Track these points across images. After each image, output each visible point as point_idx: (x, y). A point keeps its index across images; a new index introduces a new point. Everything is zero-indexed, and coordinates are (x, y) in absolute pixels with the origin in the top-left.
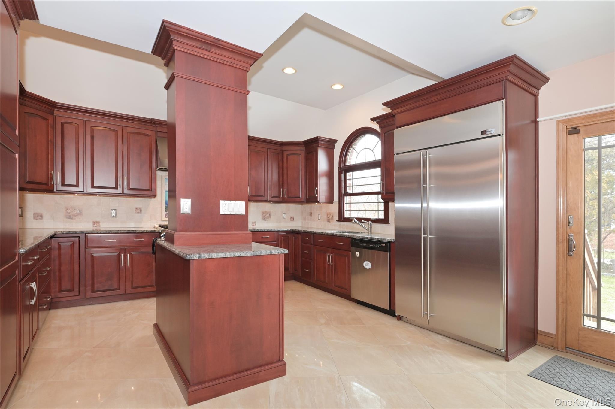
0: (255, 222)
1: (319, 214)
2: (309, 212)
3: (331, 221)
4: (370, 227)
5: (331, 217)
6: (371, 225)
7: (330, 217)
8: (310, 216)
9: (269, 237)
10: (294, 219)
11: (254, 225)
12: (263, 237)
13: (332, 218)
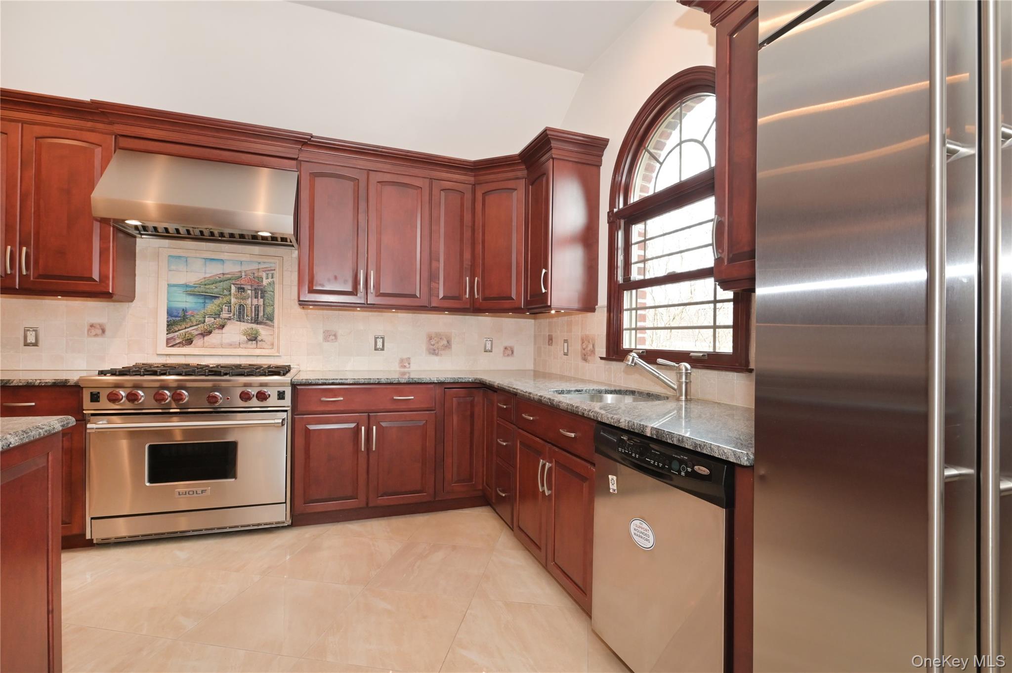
0: (409, 358)
1: (566, 341)
2: (547, 334)
3: (589, 358)
4: (684, 379)
5: (590, 347)
6: (686, 374)
7: (589, 349)
8: (549, 345)
9: (413, 397)
10: (513, 353)
11: (407, 364)
12: (395, 398)
13: (593, 352)
